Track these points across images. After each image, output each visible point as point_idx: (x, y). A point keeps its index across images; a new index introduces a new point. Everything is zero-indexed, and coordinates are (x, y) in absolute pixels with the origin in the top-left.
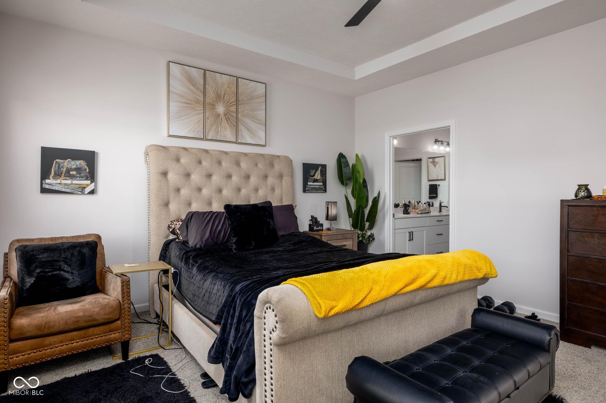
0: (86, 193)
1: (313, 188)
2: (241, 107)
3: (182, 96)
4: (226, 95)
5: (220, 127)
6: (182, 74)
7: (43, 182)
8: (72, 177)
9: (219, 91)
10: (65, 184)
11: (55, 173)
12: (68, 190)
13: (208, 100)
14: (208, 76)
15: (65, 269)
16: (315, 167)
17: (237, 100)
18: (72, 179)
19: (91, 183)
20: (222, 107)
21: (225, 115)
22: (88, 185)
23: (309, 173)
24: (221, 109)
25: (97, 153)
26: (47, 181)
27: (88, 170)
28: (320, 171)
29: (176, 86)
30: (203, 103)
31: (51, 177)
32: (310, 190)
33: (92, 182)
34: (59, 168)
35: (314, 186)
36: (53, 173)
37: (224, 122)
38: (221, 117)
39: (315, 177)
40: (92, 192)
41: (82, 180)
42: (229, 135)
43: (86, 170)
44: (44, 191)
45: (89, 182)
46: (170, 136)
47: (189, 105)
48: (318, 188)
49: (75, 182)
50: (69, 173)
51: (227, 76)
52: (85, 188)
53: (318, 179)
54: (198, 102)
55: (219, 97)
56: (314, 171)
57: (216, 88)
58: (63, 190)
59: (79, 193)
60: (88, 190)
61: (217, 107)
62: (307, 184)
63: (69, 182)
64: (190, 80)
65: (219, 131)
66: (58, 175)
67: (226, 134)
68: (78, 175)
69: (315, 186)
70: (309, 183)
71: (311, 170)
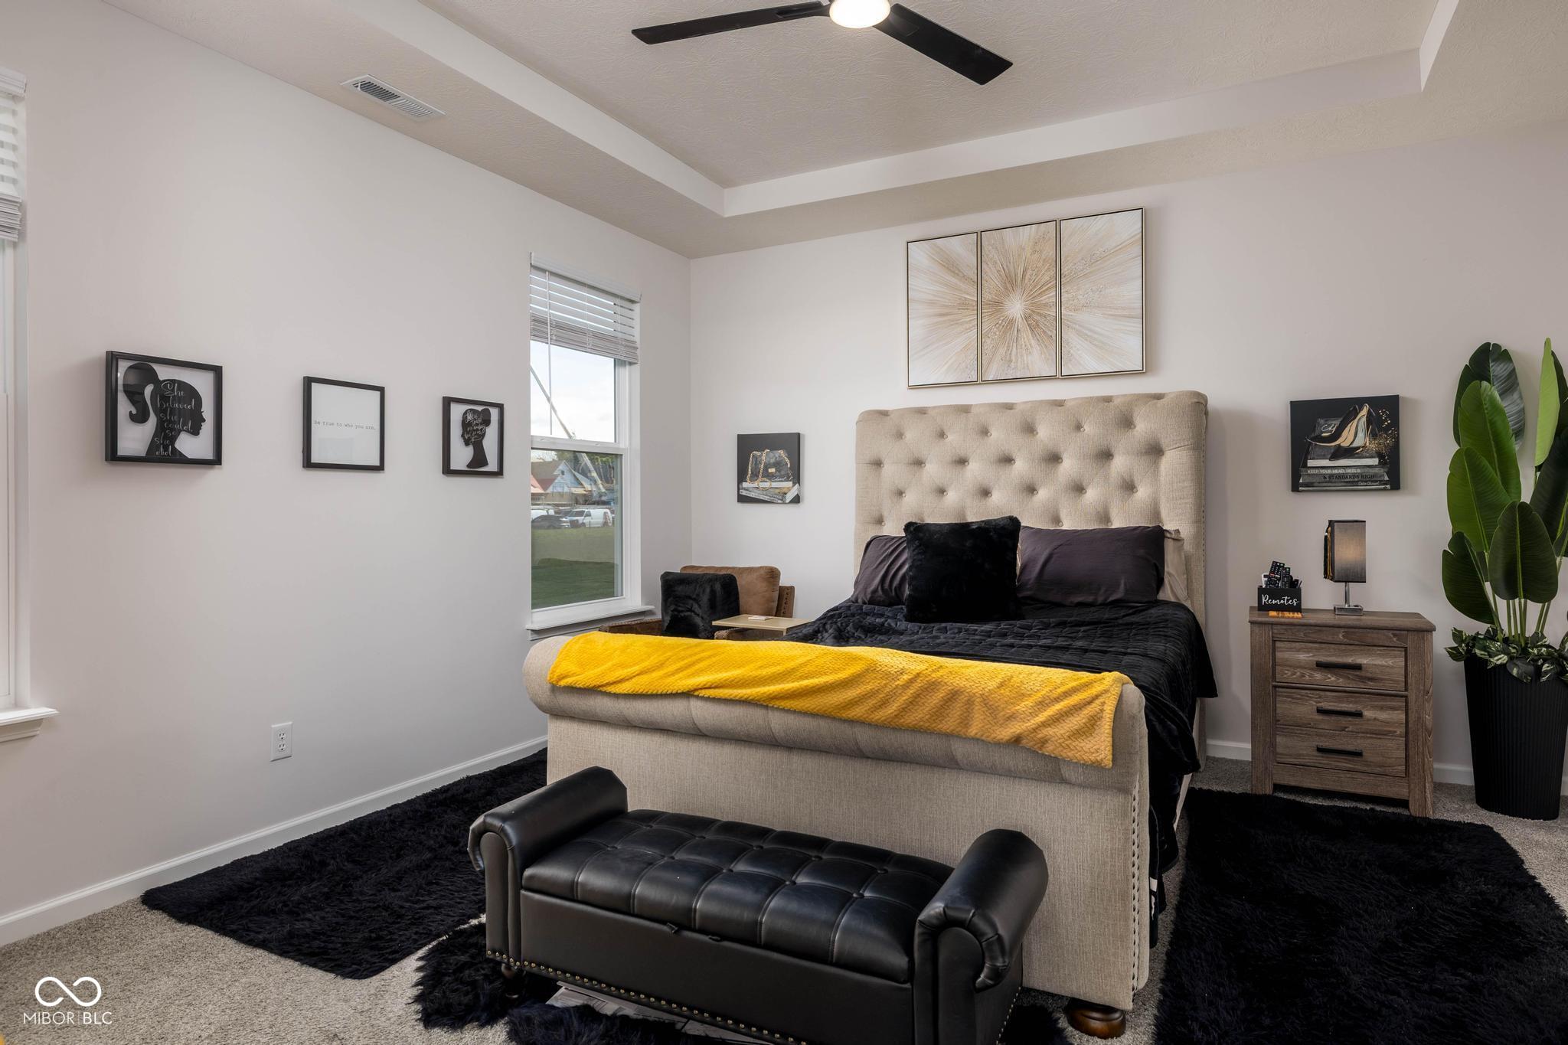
0: (788, 501)
1: (1331, 476)
2: (1068, 288)
3: (932, 303)
4: (1029, 272)
5: (1014, 349)
6: (933, 259)
7: (740, 486)
8: (770, 477)
9: (1012, 269)
10: (764, 489)
11: (752, 473)
12: (766, 498)
13: (987, 296)
14: (987, 243)
15: (696, 610)
16: (1343, 409)
17: (1060, 275)
18: (770, 479)
19: (793, 486)
20: (1020, 302)
21: (1027, 318)
22: (789, 489)
23: (1314, 431)
24: (1016, 308)
25: (804, 435)
26: (745, 485)
27: (789, 466)
28: (1364, 419)
29: (923, 287)
30: (975, 304)
31: (748, 479)
32: (1315, 485)
33: (794, 484)
34: (756, 464)
35: (1336, 471)
36: (750, 473)
37: (1026, 336)
38: (1018, 326)
39: (1345, 440)
40: (797, 500)
41: (782, 481)
42: (1038, 361)
43: (787, 464)
44: (742, 499)
45: (790, 484)
46: (912, 387)
47: (946, 318)
48: (1354, 476)
49: (774, 485)
50: (767, 471)
51: (1031, 228)
52: (786, 494)
53: (1354, 445)
54: (963, 305)
55: (1011, 282)
56: (1337, 422)
57: (1005, 264)
58: (761, 497)
59: (780, 501)
60: (789, 497)
61: (1008, 304)
62: (1305, 465)
63: (767, 485)
64: (950, 265)
65: (1013, 358)
66: (755, 476)
67: (1029, 362)
68: (778, 474)
69: (1341, 471)
70: (1311, 463)
71: (1322, 421)
